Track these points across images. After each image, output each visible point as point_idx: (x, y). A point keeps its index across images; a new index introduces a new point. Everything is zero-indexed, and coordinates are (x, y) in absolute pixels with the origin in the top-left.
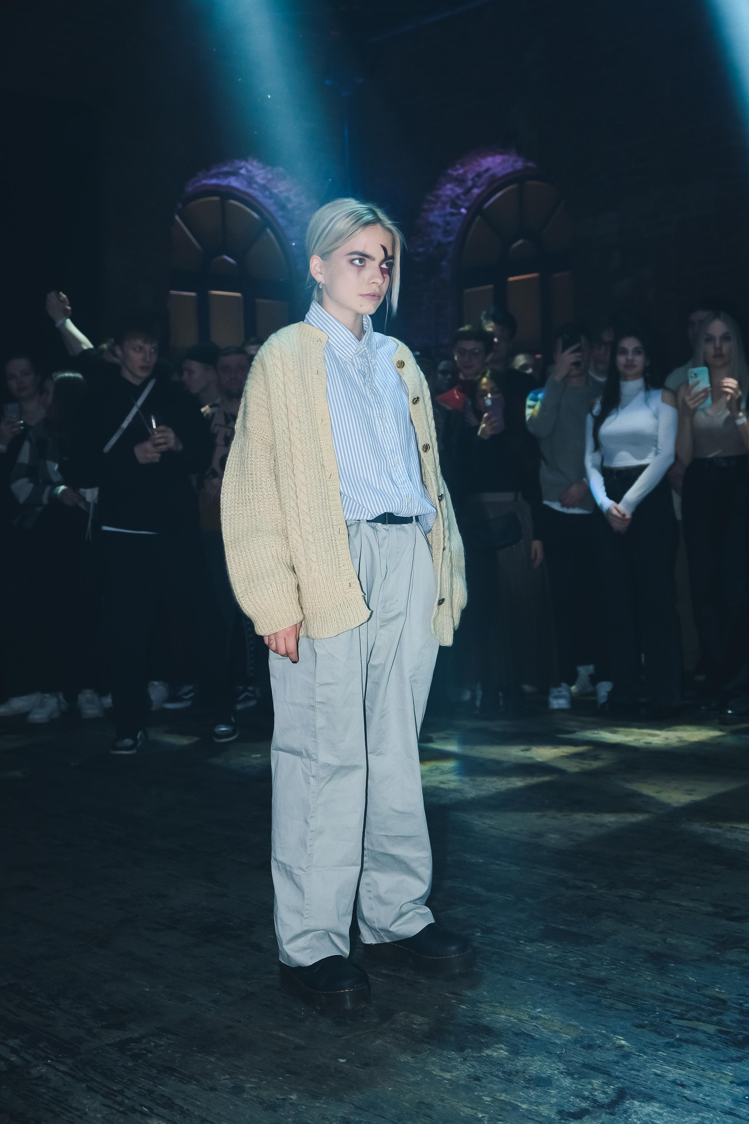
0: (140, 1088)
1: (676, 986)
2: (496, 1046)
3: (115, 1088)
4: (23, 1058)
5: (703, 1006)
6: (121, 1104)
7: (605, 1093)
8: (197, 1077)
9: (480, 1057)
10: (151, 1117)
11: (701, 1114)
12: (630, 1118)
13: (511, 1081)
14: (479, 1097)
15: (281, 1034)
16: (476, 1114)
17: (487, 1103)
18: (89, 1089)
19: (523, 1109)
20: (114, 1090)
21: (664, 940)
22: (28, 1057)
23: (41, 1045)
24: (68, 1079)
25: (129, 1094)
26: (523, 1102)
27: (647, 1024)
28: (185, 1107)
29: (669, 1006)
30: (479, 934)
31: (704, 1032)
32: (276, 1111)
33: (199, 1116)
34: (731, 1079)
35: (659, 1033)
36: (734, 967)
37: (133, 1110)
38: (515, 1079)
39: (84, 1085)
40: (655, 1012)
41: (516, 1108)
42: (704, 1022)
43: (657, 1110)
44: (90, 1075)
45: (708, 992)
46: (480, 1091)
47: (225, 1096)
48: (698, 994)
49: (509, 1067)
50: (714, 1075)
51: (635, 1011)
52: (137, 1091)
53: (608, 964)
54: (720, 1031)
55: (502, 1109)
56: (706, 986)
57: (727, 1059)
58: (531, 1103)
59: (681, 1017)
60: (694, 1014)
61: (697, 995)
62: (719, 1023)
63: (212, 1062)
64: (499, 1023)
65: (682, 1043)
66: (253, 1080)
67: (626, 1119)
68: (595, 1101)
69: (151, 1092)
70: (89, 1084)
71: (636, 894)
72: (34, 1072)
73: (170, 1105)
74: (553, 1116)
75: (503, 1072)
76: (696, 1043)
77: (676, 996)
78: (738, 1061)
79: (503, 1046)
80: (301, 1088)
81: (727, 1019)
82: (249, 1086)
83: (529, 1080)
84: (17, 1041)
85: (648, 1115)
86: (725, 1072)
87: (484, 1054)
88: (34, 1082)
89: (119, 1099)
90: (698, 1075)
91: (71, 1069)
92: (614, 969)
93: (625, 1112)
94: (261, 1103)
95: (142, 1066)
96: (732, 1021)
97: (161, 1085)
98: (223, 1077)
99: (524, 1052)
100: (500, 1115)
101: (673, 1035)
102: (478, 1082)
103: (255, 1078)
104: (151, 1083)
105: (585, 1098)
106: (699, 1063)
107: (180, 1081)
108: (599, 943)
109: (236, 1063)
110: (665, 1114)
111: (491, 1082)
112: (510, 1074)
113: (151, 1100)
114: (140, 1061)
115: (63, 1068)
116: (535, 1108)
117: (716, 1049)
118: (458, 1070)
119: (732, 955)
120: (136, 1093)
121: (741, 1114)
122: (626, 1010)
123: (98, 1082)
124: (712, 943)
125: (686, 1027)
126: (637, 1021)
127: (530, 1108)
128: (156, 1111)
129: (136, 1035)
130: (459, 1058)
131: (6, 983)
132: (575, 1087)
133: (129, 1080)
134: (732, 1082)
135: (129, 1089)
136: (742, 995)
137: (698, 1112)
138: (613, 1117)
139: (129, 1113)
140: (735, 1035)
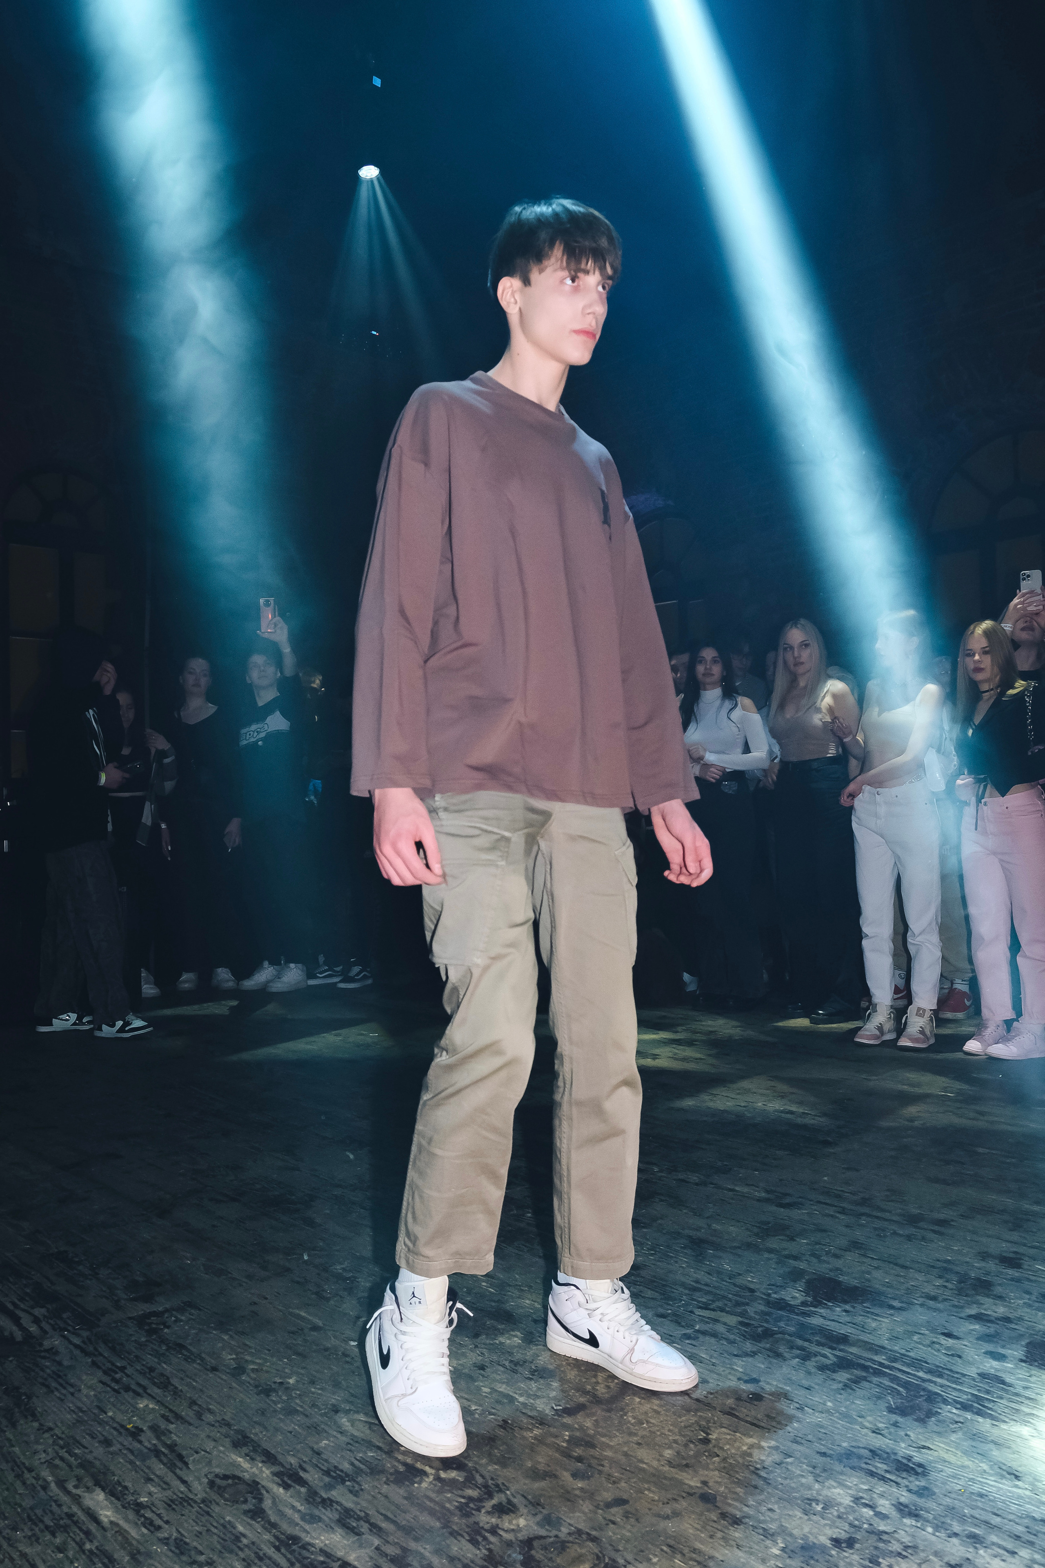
0: (143, 1365)
1: (709, 1274)
2: (512, 1333)
3: (118, 1364)
4: (41, 1328)
5: (730, 1296)
6: (117, 1381)
7: (608, 1387)
8: (203, 1355)
9: (491, 1344)
10: (142, 1397)
11: (699, 1414)
12: (626, 1415)
13: (515, 1371)
14: (479, 1389)
15: (303, 1314)
16: (469, 1406)
17: (484, 1394)
18: (94, 1363)
19: (519, 1402)
20: (117, 1367)
21: (709, 1226)
22: (47, 1327)
23: (65, 1316)
24: (77, 1352)
25: (129, 1371)
26: (521, 1395)
27: (669, 1314)
28: (180, 1388)
29: (697, 1295)
30: (529, 1215)
31: (725, 1324)
32: (268, 1396)
33: (190, 1398)
34: (739, 1375)
35: (679, 1324)
36: (773, 1255)
37: (127, 1389)
38: (520, 1369)
39: (90, 1360)
40: (682, 1300)
41: (512, 1400)
42: (727, 1312)
43: (655, 1408)
44: (100, 1349)
45: (739, 1281)
46: (482, 1381)
47: (224, 1377)
48: (729, 1282)
49: (518, 1356)
50: (724, 1371)
51: (661, 1299)
52: (139, 1368)
53: (649, 1249)
54: (741, 1323)
55: (498, 1402)
56: (740, 1274)
57: (740, 1353)
58: (529, 1396)
59: (706, 1307)
60: (719, 1304)
61: (728, 1284)
62: (743, 1314)
63: (224, 1340)
64: (522, 1307)
65: (700, 1335)
66: (258, 1361)
67: (622, 1416)
68: (595, 1396)
69: (152, 1370)
70: (95, 1359)
71: (694, 1178)
72: (47, 1344)
73: (165, 1384)
74: (547, 1412)
75: (511, 1361)
76: (714, 1335)
77: (706, 1285)
78: (752, 1356)
79: (518, 1333)
80: (302, 1371)
81: (750, 1310)
82: (252, 1367)
83: (535, 1371)
84: (43, 1311)
85: (646, 1413)
86: (735, 1367)
87: (497, 1342)
88: (43, 1354)
89: (118, 1376)
90: (709, 1370)
91: (84, 1342)
92: (652, 1255)
93: (622, 1409)
94: (256, 1387)
95: (154, 1342)
96: (756, 1312)
97: (165, 1363)
98: (230, 1357)
99: (538, 1341)
100: (494, 1409)
101: (692, 1326)
102: (482, 1372)
103: (260, 1359)
104: (156, 1360)
105: (585, 1393)
106: (711, 1357)
107: (186, 1360)
108: (643, 1227)
109: (248, 1343)
110: (663, 1412)
111: (496, 1372)
112: (516, 1364)
113: (149, 1379)
114: (154, 1337)
115: (77, 1341)
116: (532, 1401)
117: (732, 1342)
118: (466, 1357)
119: (773, 1243)
120: (137, 1370)
121: (741, 1415)
122: (652, 1298)
123: (104, 1357)
124: (756, 1230)
125: (708, 1318)
126: (661, 1310)
127: (527, 1402)
128: (149, 1391)
129: (161, 1309)
130: (471, 1345)
131: (56, 1250)
132: (580, 1380)
133: (136, 1357)
134: (739, 1379)
135: (132, 1366)
136: (773, 1285)
137: (697, 1410)
138: (609, 1414)
139: (122, 1391)
140: (755, 1327)
